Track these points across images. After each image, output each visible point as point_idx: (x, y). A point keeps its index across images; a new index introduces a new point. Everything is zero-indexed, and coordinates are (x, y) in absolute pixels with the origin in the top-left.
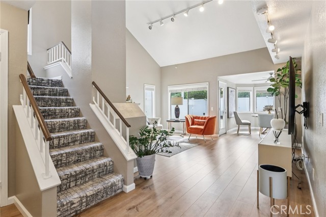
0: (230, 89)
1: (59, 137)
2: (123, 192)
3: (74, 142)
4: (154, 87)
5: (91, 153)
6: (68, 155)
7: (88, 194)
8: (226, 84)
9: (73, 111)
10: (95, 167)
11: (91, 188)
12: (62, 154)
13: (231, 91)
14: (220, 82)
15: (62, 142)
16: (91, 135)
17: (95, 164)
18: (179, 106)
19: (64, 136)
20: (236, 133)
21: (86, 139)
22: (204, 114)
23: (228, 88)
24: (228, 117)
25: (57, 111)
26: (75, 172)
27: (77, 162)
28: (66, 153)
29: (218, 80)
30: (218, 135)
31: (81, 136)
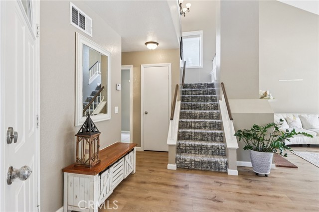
1: (195, 122)
2: (226, 173)
3: (205, 127)
5: (212, 137)
6: (196, 134)
7: (196, 160)
9: (213, 106)
10: (209, 146)
11: (200, 158)
12: (192, 132)
15: (197, 125)
16: (218, 125)
17: (209, 144)
19: (198, 122)
21: (214, 127)
25: (202, 105)
26: (195, 145)
27: (202, 140)
28: (195, 132)
31: (210, 124)
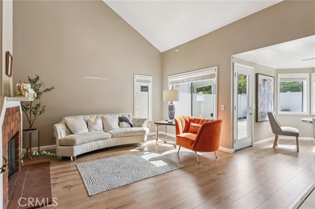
0: (261, 77)
4: (151, 78)
8: (252, 68)
13: (265, 80)
14: (235, 64)
18: (174, 103)
20: (272, 146)
22: (212, 115)
23: (257, 75)
24: (257, 121)
29: (232, 61)
30: (232, 150)
